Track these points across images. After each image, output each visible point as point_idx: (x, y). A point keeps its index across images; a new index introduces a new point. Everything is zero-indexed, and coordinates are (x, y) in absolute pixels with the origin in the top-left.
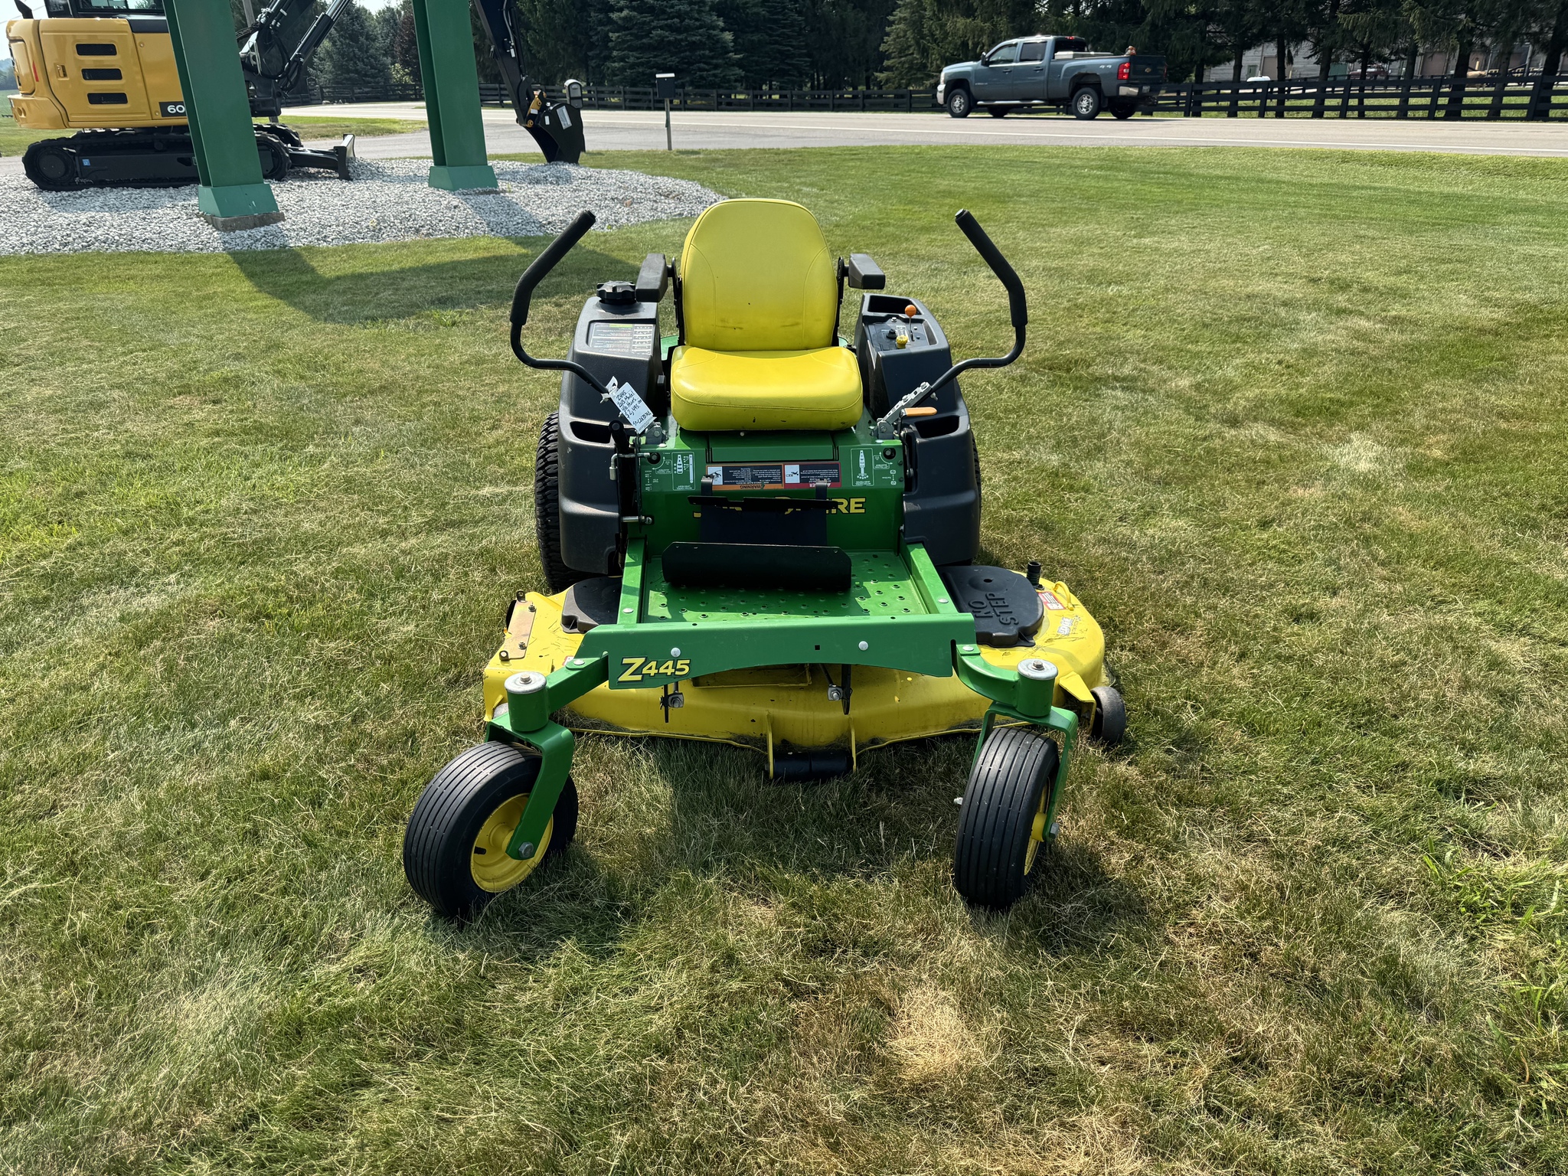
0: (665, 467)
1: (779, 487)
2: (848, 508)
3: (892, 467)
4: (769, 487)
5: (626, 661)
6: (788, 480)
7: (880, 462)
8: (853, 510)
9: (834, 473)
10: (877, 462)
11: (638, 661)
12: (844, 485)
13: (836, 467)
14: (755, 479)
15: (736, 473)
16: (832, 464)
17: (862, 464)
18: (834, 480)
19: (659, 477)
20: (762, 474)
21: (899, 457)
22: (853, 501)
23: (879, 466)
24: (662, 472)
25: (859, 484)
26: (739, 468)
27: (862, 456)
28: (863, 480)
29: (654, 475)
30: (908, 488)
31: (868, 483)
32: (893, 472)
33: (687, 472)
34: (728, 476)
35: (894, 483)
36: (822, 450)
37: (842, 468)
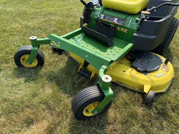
0: (95, 13)
1: (112, 22)
2: (124, 31)
3: (136, 25)
4: (110, 22)
5: (53, 41)
6: (114, 21)
7: (134, 23)
8: (125, 32)
9: (123, 22)
10: (133, 23)
11: (54, 42)
12: (124, 26)
13: (125, 21)
14: (109, 19)
15: (106, 17)
16: (124, 20)
17: (130, 22)
18: (123, 24)
19: (94, 14)
20: (110, 18)
21: (139, 23)
22: (125, 29)
23: (133, 24)
24: (94, 13)
25: (128, 26)
26: (107, 16)
27: (131, 20)
28: (129, 26)
29: (93, 14)
30: (137, 31)
31: (129, 27)
32: (136, 26)
33: (98, 14)
34: (104, 17)
35: (135, 28)
36: (123, 17)
37: (126, 22)
